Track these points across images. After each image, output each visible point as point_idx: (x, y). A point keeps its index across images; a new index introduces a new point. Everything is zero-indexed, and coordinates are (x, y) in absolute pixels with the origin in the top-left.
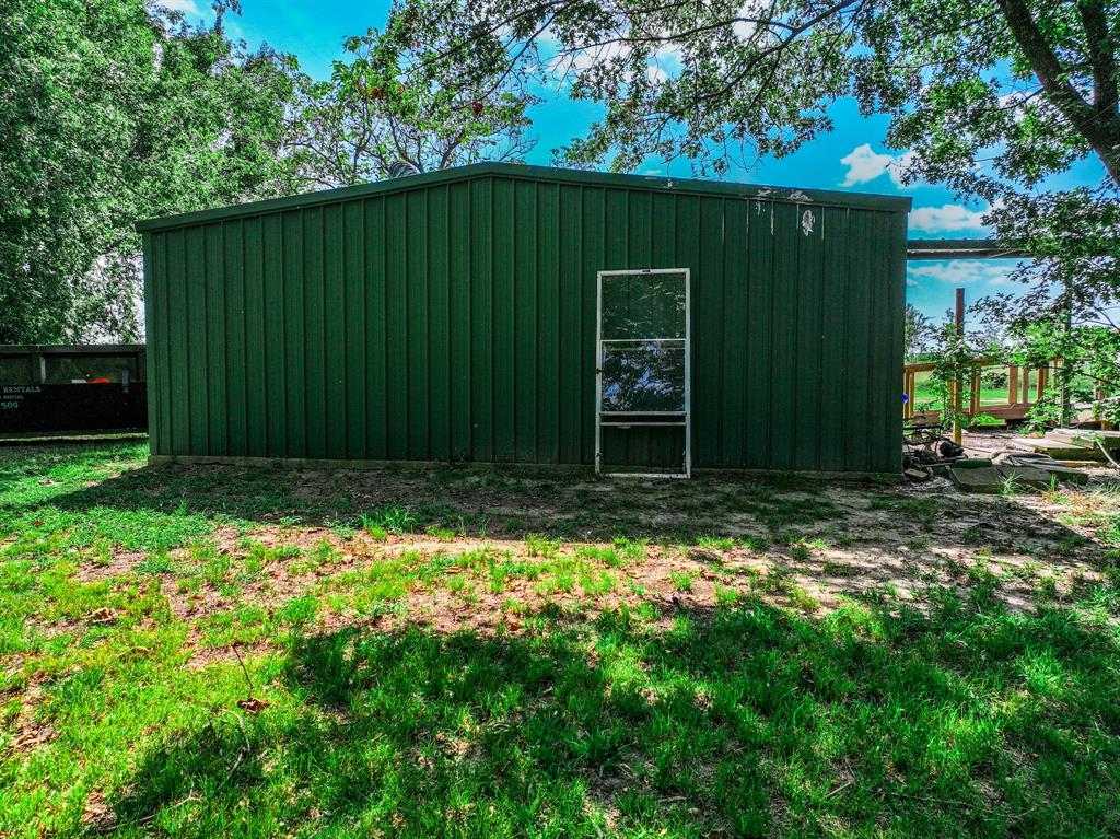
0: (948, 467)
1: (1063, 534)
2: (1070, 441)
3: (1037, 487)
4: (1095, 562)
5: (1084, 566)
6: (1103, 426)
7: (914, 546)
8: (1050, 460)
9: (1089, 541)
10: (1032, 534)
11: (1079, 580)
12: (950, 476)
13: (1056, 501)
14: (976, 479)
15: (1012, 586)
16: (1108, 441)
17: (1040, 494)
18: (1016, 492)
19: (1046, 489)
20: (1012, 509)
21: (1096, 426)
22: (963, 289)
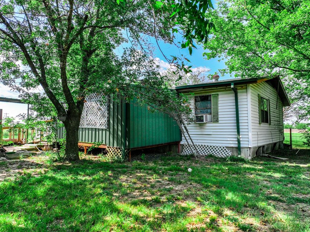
0: (4, 154)
1: (37, 164)
2: (29, 147)
3: (28, 156)
4: (46, 168)
5: (45, 168)
6: (34, 143)
7: (6, 171)
8: (27, 151)
9: (43, 165)
10: (32, 165)
11: (45, 171)
12: (5, 156)
13: (32, 159)
14: (13, 156)
15: (33, 174)
16: (38, 146)
17: (28, 158)
18: (24, 158)
19: (29, 156)
20: (24, 161)
21: (33, 143)
22: (2, 109)
